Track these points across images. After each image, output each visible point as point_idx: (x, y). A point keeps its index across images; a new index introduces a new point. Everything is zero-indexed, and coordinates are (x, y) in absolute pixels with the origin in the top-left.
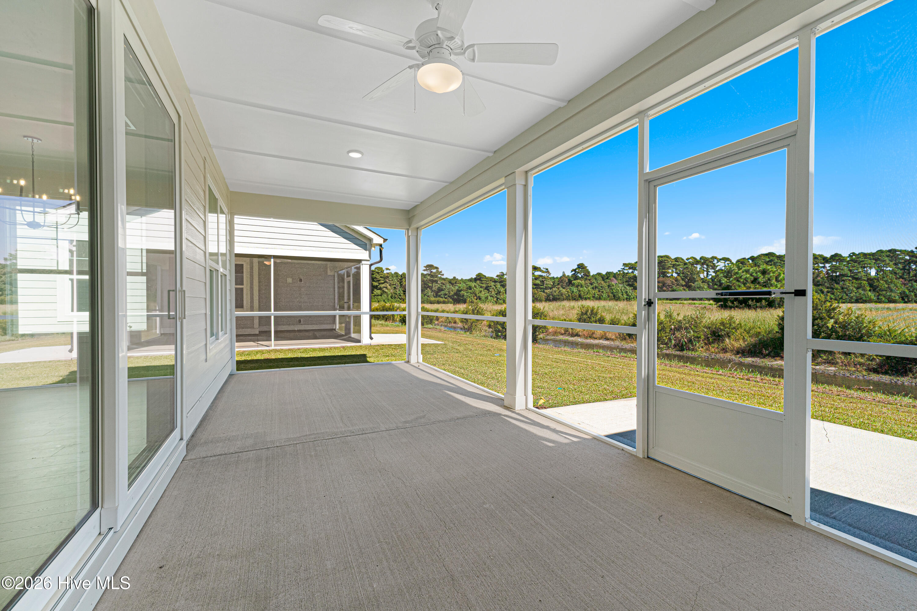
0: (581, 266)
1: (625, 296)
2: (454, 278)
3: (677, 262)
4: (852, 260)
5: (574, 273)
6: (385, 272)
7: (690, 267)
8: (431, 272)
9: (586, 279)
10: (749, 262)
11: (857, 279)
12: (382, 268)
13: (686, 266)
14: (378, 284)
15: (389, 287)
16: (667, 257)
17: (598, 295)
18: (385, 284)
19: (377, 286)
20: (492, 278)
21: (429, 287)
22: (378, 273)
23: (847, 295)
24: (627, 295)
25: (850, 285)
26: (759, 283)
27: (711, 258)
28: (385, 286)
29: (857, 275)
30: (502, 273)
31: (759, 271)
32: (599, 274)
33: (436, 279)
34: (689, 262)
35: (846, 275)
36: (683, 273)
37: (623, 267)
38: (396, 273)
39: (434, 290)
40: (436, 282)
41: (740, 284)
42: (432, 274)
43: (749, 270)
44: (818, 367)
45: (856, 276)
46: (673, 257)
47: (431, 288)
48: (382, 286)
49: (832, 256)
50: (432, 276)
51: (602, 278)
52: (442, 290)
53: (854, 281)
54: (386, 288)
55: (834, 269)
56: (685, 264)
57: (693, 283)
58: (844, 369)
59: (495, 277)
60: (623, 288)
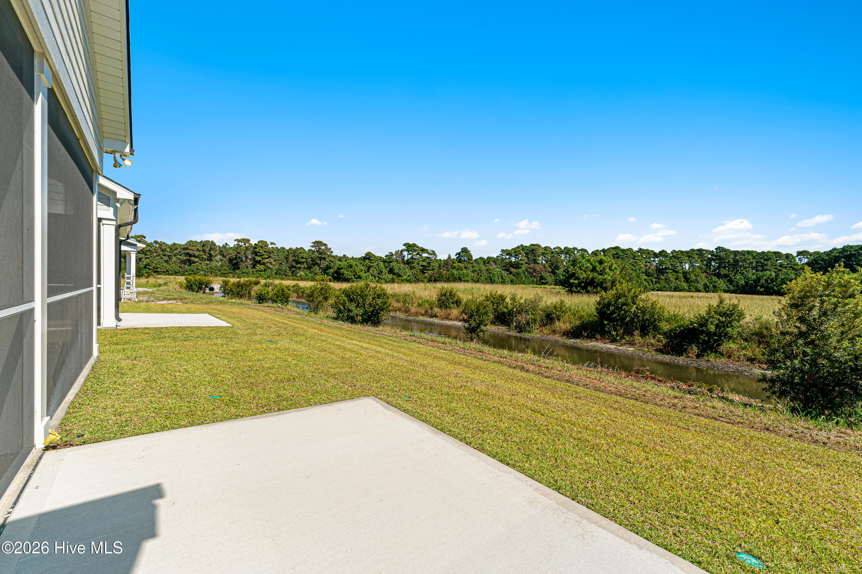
0: (465, 250)
1: (500, 280)
2: (344, 256)
3: (546, 250)
4: (673, 256)
5: (459, 257)
6: (270, 246)
7: (556, 255)
8: (320, 249)
9: (469, 263)
10: (601, 253)
11: (676, 272)
12: (266, 242)
13: (553, 255)
14: (261, 260)
15: (274, 263)
16: (538, 246)
17: (476, 278)
18: (270, 259)
19: (260, 261)
20: (381, 257)
21: (317, 264)
22: (262, 247)
23: (669, 285)
24: (502, 279)
25: (671, 276)
26: (597, 271)
27: (572, 249)
28: (269, 261)
29: (676, 268)
30: (391, 253)
31: (597, 261)
32: (481, 258)
33: (324, 256)
34: (556, 252)
35: (668, 269)
36: (550, 261)
37: (501, 253)
38: (283, 248)
39: (322, 268)
40: (324, 259)
41: (582, 272)
42: (320, 251)
43: (590, 259)
44: (621, 348)
45: (675, 270)
46: (543, 246)
47: (319, 265)
48: (266, 261)
49: (660, 252)
50: (320, 253)
51: (484, 262)
52: (330, 268)
53: (674, 273)
54: (270, 263)
55: (661, 263)
56: (552, 253)
57: (558, 270)
58: (640, 350)
59: (383, 256)
60: (499, 273)
